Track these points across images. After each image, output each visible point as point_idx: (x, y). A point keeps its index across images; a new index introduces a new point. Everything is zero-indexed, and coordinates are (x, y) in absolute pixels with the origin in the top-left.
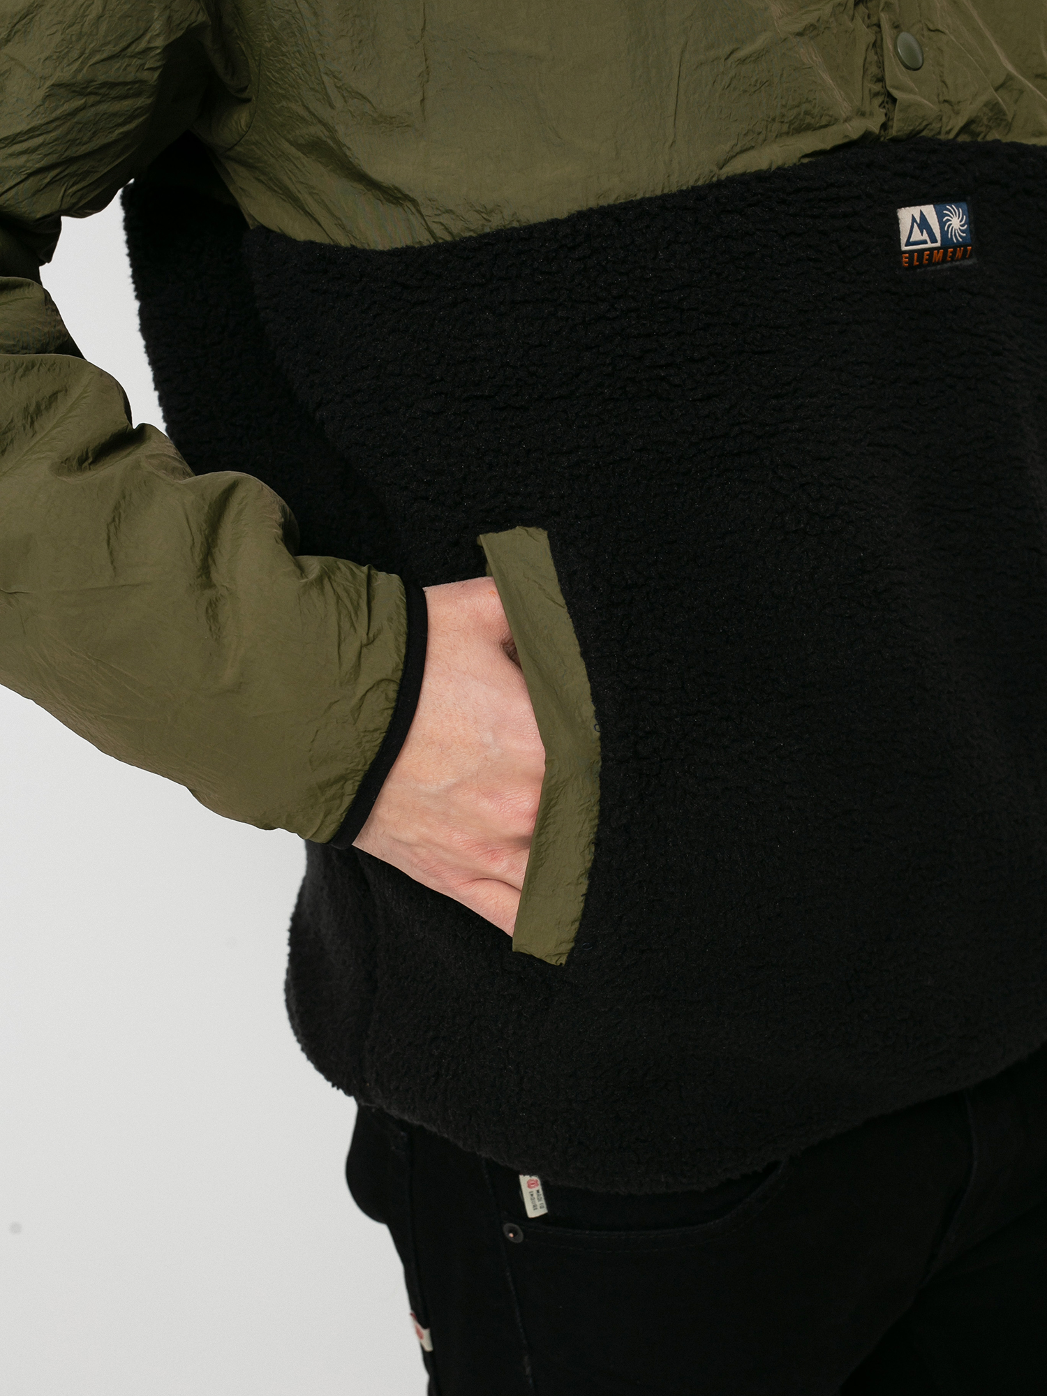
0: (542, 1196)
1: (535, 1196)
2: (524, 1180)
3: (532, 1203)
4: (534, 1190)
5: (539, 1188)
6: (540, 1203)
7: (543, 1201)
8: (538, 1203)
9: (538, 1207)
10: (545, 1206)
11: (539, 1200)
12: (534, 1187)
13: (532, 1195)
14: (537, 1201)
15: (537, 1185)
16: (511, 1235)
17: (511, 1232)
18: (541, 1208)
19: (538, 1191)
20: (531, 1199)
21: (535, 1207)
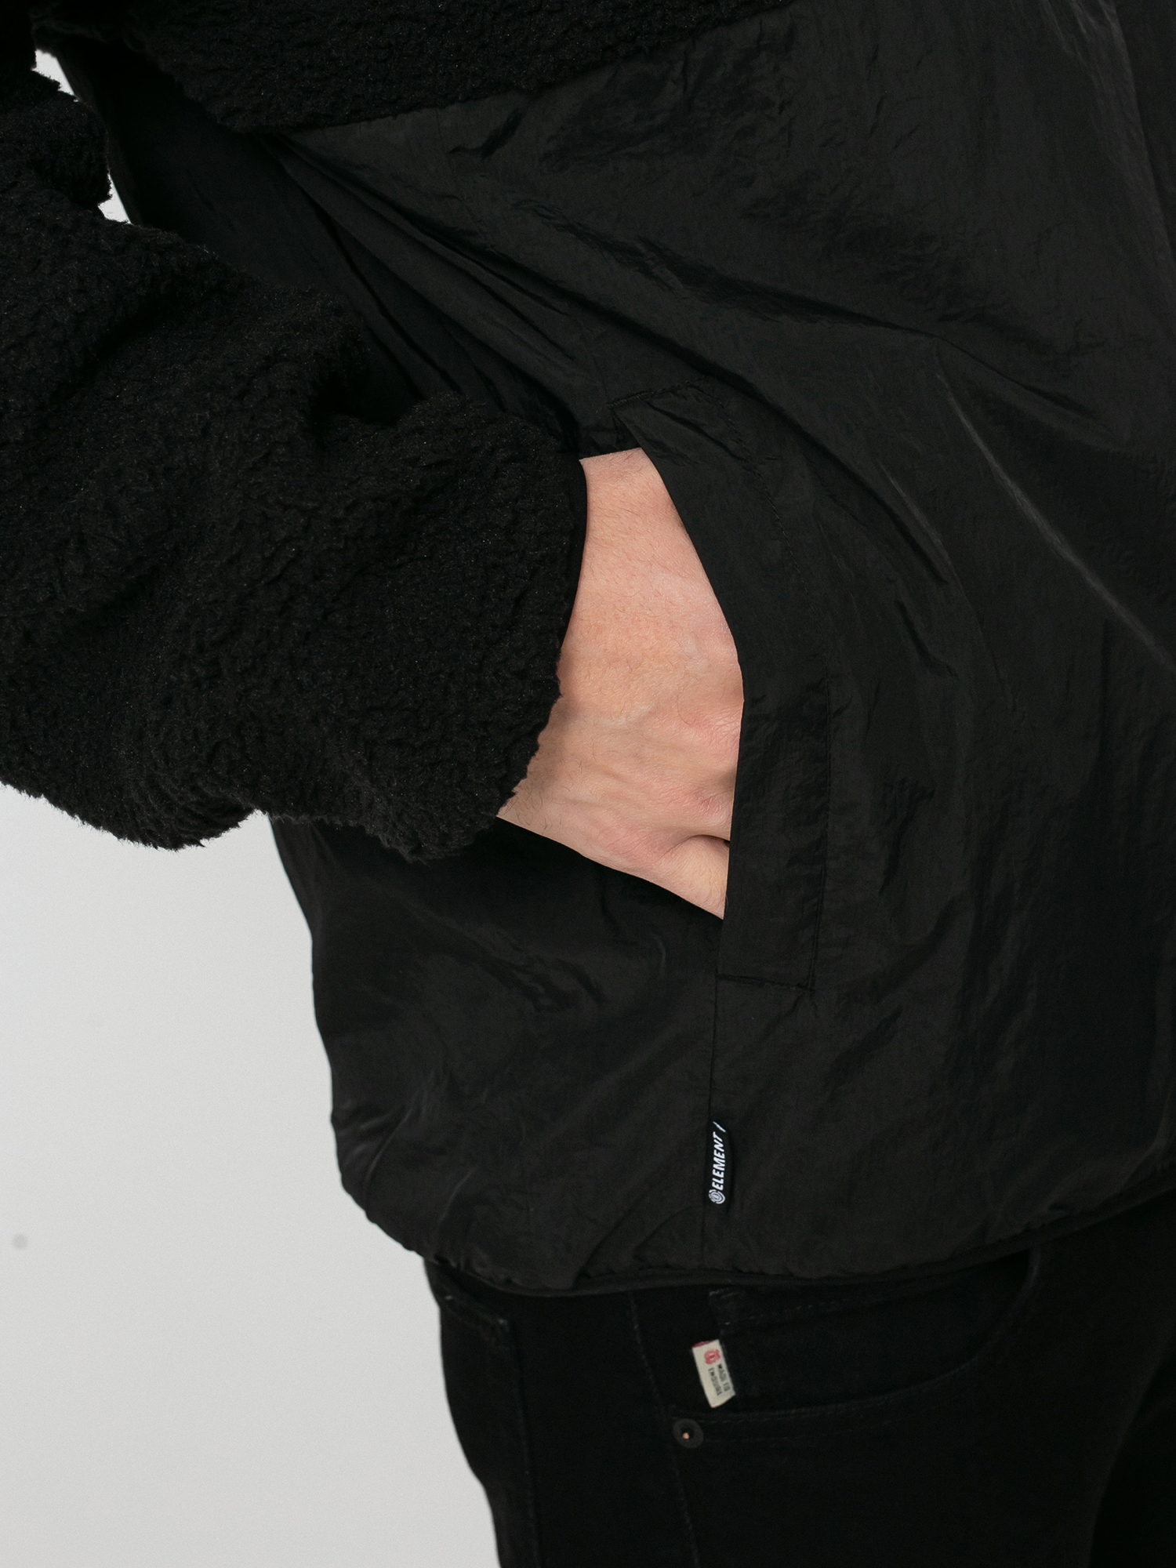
0: (726, 1372)
1: (717, 1374)
2: (700, 1352)
3: (715, 1385)
4: (715, 1365)
5: (722, 1361)
6: (724, 1382)
7: (728, 1380)
8: (721, 1384)
9: (722, 1389)
10: (731, 1385)
11: (723, 1378)
12: (714, 1361)
13: (713, 1374)
14: (719, 1380)
15: (719, 1357)
16: (686, 1436)
17: (684, 1431)
18: (726, 1390)
19: (720, 1367)
20: (713, 1380)
21: (718, 1391)
